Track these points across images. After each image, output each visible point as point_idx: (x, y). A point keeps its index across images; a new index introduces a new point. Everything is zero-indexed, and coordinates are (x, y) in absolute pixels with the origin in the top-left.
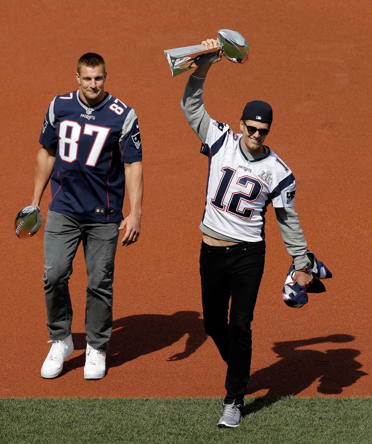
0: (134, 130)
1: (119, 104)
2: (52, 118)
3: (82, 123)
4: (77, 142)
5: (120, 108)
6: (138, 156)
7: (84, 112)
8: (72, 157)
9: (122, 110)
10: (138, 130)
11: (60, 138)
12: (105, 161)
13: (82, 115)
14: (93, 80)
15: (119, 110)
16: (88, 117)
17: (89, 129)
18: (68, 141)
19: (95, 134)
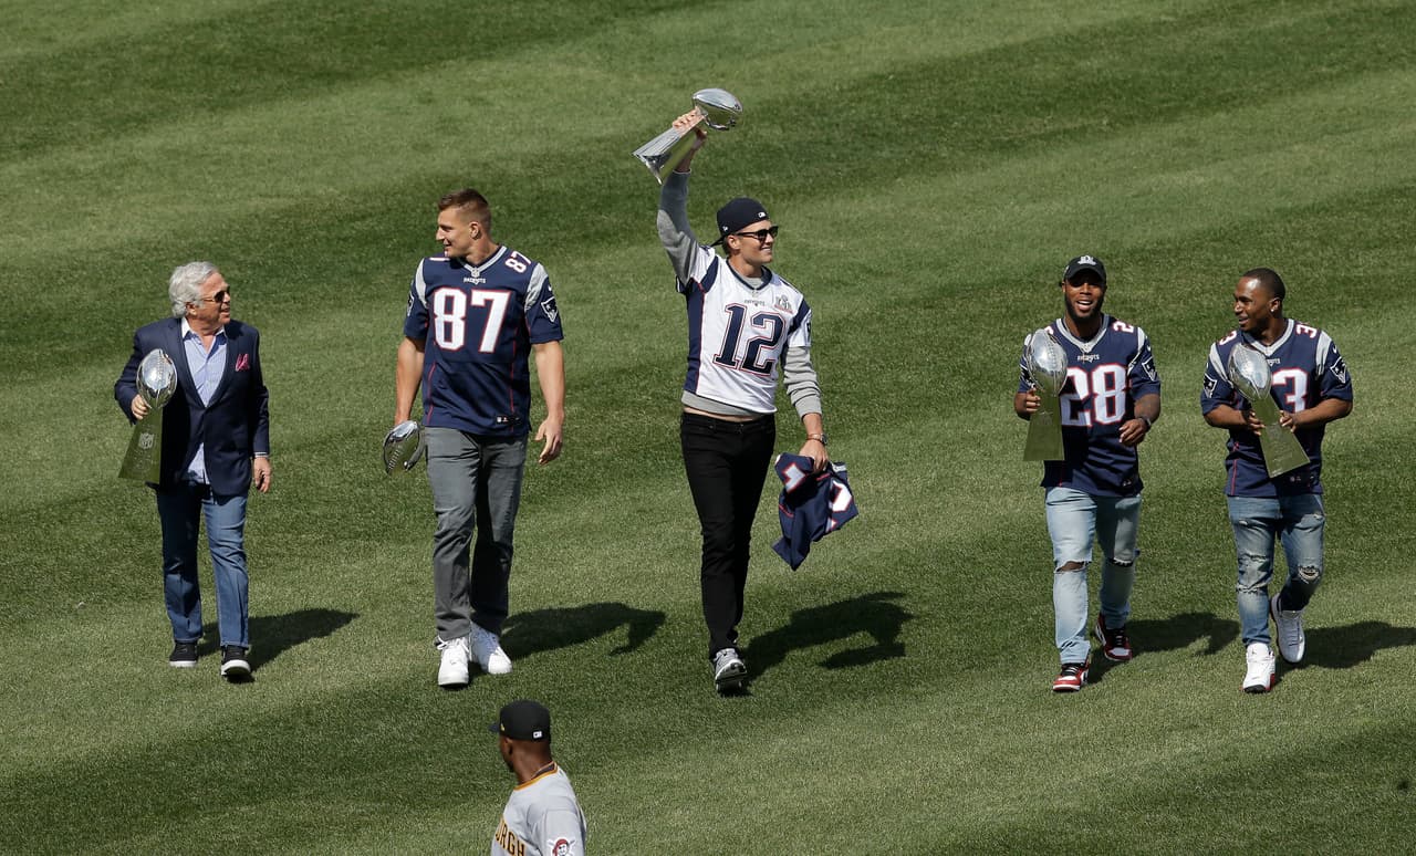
0: (544, 294)
1: (518, 259)
2: (421, 288)
3: (468, 290)
4: (463, 319)
5: (521, 265)
6: (556, 333)
7: (469, 274)
8: (458, 341)
9: (524, 267)
10: (551, 294)
11: (436, 316)
12: (507, 343)
13: (466, 280)
15: (519, 267)
16: (476, 281)
17: (479, 298)
18: (448, 318)
19: (489, 303)
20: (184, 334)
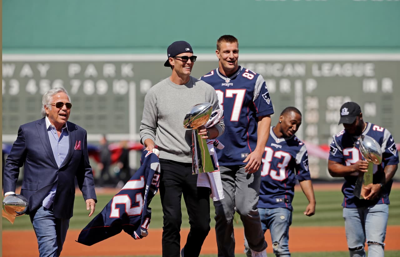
0: (263, 90)
1: (249, 72)
6: (269, 110)
7: (224, 82)
10: (267, 90)
13: (223, 84)
16: (228, 85)
17: (229, 93)
20: (47, 128)
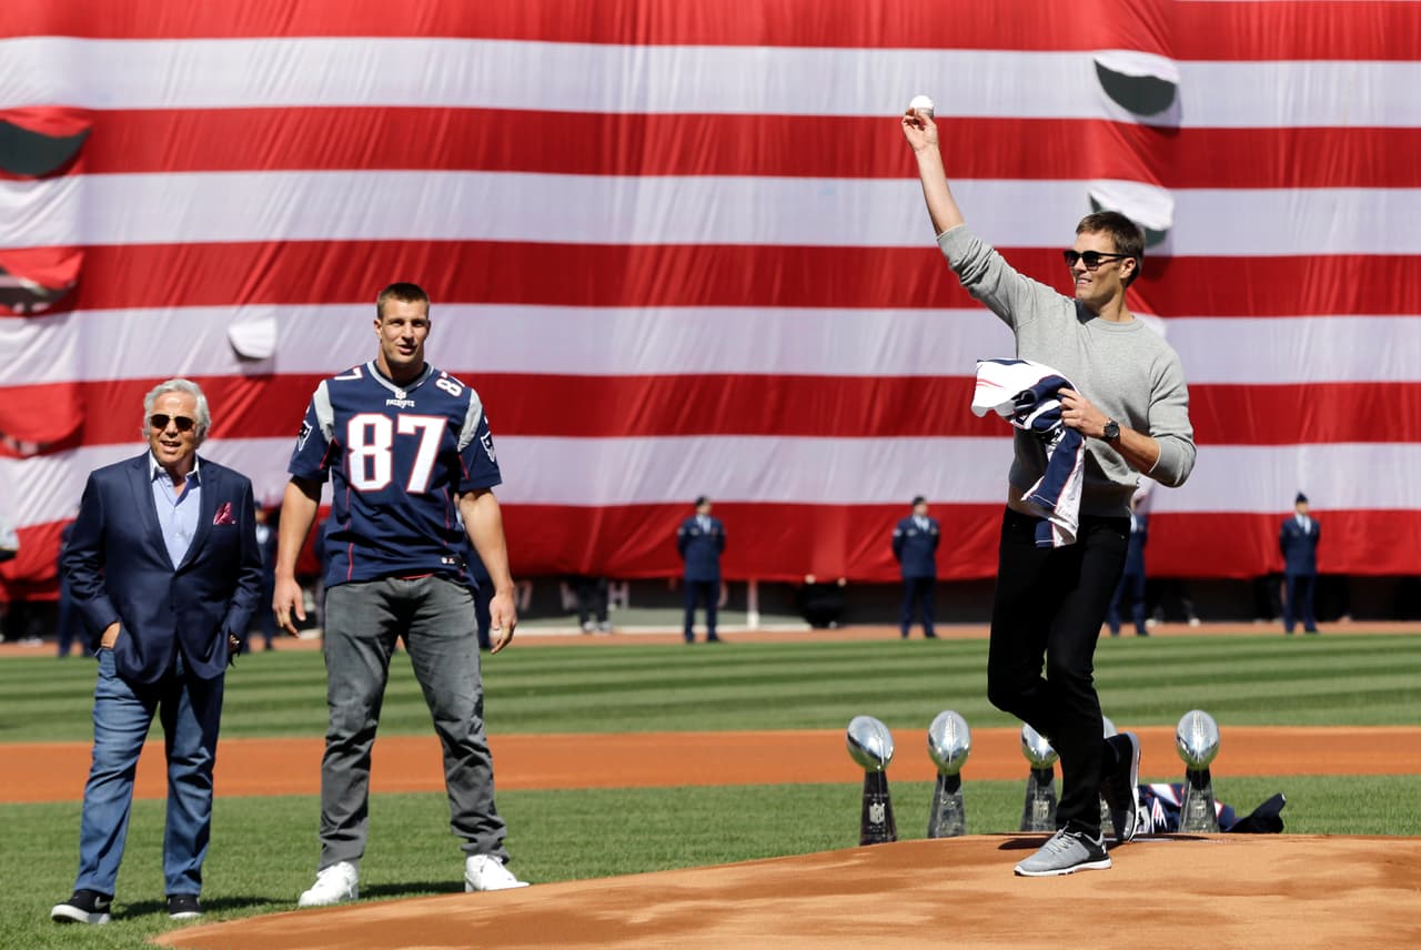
0: (483, 427)
1: (450, 380)
4: (389, 450)
5: (455, 386)
7: (392, 396)
9: (459, 389)
13: (389, 402)
14: (408, 324)
15: (454, 389)
16: (402, 404)
19: (420, 431)
20: (153, 474)
